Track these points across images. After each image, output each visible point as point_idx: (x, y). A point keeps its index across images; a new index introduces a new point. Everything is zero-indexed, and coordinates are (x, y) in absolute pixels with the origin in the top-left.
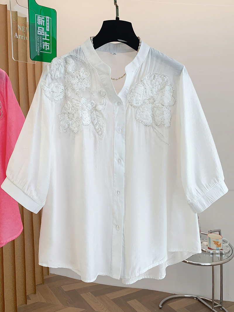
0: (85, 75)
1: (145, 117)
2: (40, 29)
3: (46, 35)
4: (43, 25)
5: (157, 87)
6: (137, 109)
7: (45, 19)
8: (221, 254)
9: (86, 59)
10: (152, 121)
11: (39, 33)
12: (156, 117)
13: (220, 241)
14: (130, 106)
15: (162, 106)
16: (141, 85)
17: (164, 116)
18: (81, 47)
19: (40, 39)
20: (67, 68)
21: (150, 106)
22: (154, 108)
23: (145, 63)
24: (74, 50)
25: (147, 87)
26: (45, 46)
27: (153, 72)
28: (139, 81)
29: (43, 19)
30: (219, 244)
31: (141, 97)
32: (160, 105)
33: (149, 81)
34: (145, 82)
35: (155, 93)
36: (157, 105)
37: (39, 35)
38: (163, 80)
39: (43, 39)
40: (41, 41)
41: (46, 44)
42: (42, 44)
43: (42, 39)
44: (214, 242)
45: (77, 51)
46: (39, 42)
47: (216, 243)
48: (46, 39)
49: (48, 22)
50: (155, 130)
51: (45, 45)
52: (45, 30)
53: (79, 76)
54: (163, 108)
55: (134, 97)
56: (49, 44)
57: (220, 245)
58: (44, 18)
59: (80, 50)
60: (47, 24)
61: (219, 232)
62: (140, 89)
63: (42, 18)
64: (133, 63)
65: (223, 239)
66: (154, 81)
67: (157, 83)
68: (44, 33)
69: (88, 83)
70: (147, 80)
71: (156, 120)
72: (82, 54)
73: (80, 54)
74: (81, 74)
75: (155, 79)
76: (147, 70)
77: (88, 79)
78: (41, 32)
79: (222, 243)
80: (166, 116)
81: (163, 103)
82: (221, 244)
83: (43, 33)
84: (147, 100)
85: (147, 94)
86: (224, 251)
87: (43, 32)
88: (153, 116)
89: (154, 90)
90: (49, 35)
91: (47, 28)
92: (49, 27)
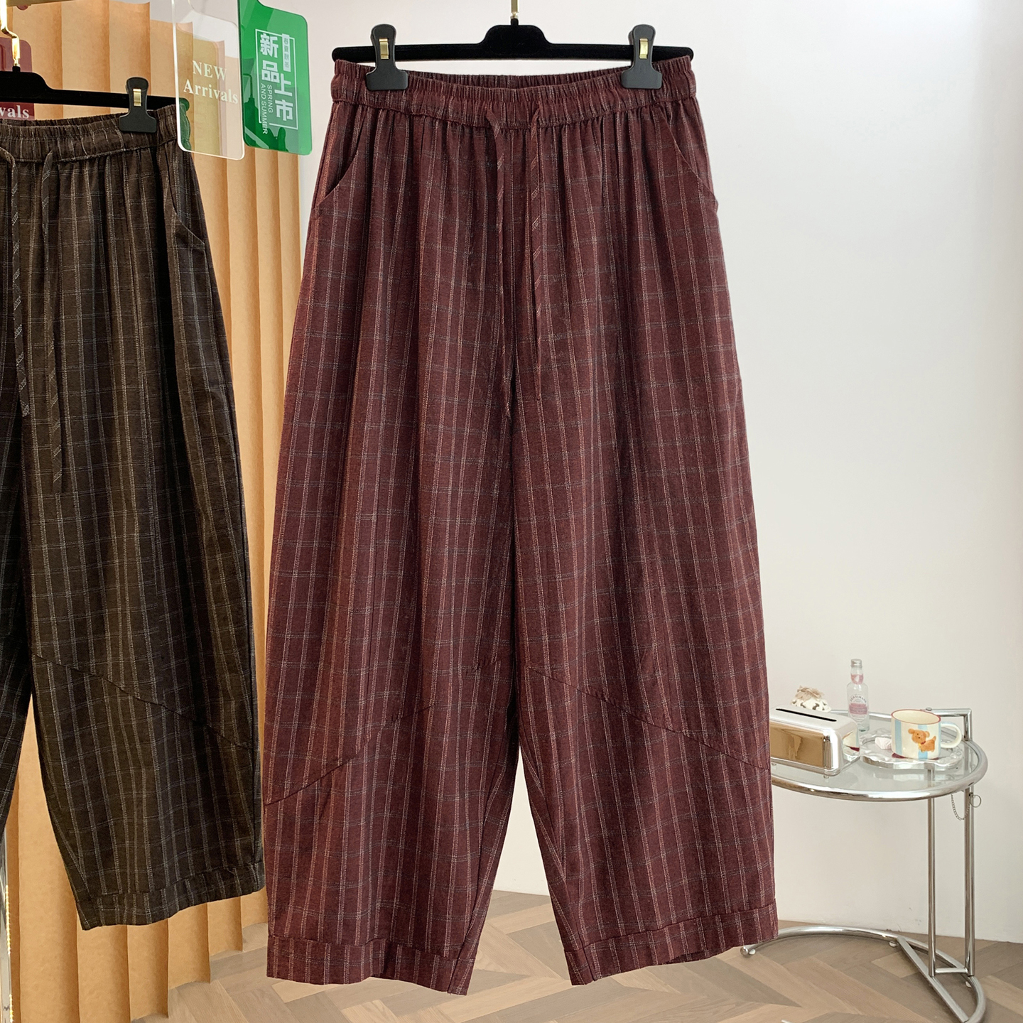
2: (267, 65)
4: (276, 56)
7: (279, 41)
11: (266, 76)
19: (267, 93)
26: (281, 111)
29: (274, 42)
30: (927, 739)
37: (266, 83)
39: (276, 91)
40: (270, 97)
41: (283, 106)
42: (275, 106)
43: (273, 91)
44: (912, 732)
46: (266, 100)
47: (919, 737)
48: (282, 92)
51: (281, 107)
52: (280, 70)
56: (292, 105)
57: (931, 746)
58: (276, 39)
60: (284, 52)
63: (272, 38)
65: (943, 725)
68: (278, 77)
78: (269, 73)
79: (937, 738)
82: (933, 742)
83: (275, 77)
87: (276, 74)
90: (289, 83)
91: (284, 63)
92: (289, 62)
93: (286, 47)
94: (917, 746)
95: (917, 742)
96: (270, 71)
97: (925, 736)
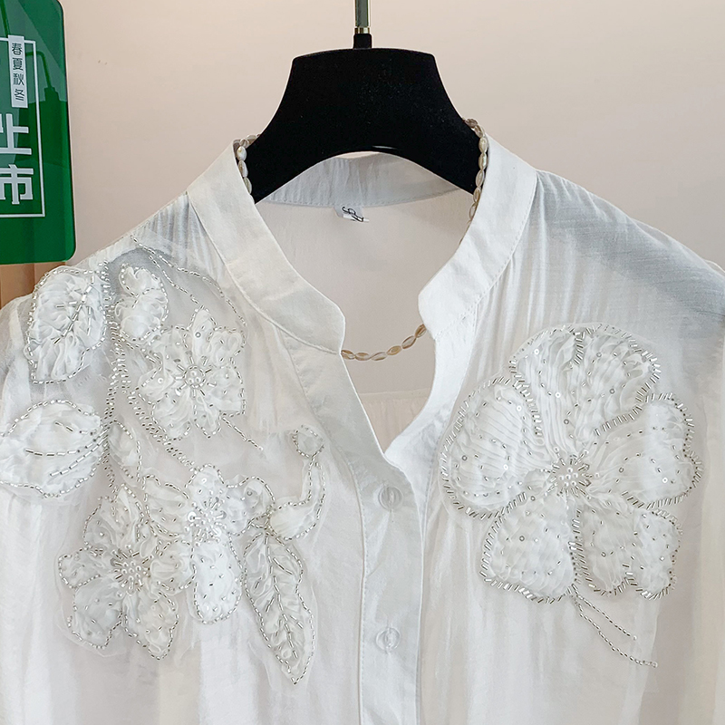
0: (214, 349)
3: (12, 130)
9: (219, 264)
14: (450, 510)
16: (511, 395)
18: (192, 202)
20: (121, 317)
33: (552, 371)
45: (172, 224)
53: (183, 358)
59: (186, 218)
69: (232, 386)
73: (186, 236)
74: (197, 344)
76: (533, 310)
77: (232, 370)
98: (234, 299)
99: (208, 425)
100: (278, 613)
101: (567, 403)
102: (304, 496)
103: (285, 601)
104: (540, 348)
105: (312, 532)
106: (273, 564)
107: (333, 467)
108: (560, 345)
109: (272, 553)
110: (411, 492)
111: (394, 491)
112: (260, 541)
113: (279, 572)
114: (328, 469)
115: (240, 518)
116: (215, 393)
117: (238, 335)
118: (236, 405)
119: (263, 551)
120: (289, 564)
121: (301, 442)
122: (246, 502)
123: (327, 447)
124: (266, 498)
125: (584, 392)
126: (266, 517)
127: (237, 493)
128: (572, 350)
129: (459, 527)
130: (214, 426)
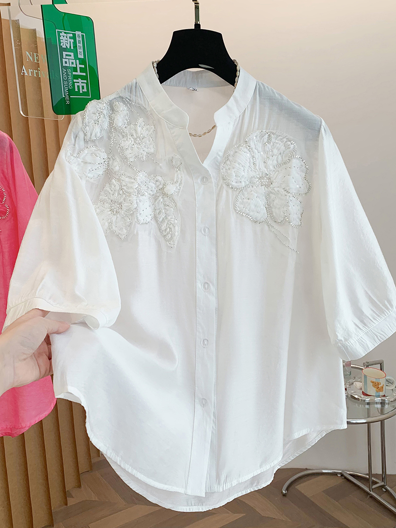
0: (145, 131)
1: (253, 207)
2: (66, 55)
3: (79, 66)
4: (72, 48)
5: (275, 157)
6: (238, 192)
7: (74, 37)
8: (383, 403)
9: (147, 103)
10: (266, 214)
11: (66, 62)
12: (273, 210)
13: (383, 382)
14: (224, 186)
15: (286, 194)
16: (245, 150)
17: (288, 209)
18: (138, 82)
19: (68, 75)
20: (114, 119)
21: (262, 190)
22: (271, 195)
23: (249, 109)
24: (125, 87)
25: (257, 155)
26: (78, 86)
27: (266, 129)
28: (242, 141)
29: (70, 38)
30: (380, 386)
31: (246, 171)
32: (283, 190)
33: (260, 145)
34: (252, 146)
35: (271, 167)
36: (276, 189)
37: (66, 68)
38: (287, 147)
39: (74, 73)
40: (70, 78)
41: (80, 83)
42: (73, 83)
43: (72, 74)
44: (373, 382)
45: (131, 89)
46: (67, 80)
47: (376, 385)
48: (79, 73)
49: (79, 41)
50: (273, 230)
51: (78, 84)
52: (76, 57)
54: (288, 197)
55: (233, 170)
56: (86, 81)
57: (381, 389)
58: (71, 35)
59: (136, 87)
60: (78, 45)
61: (381, 364)
62: (244, 156)
63: (69, 35)
64: (228, 107)
65: (387, 378)
66: (270, 147)
67: (275, 151)
69: (151, 144)
70: (256, 142)
71: (274, 214)
72: (140, 94)
73: (135, 93)
74: (139, 129)
75: (272, 143)
76: (254, 124)
77: (151, 138)
78: (69, 61)
79: (384, 385)
80: (294, 209)
81: (288, 188)
82: (383, 387)
83: (73, 63)
84: (258, 179)
85: (257, 167)
86: (387, 397)
87: (73, 61)
88: (269, 207)
89: (270, 162)
90: (83, 66)
91: (78, 52)
92: (82, 51)
93: (79, 40)
94: (375, 389)
95: (375, 387)
96: (69, 59)
97: (378, 384)
98: (151, 114)
99: (143, 157)
100: (166, 222)
101: (265, 156)
102: (175, 180)
103: (169, 218)
104: (256, 136)
105: (179, 192)
106: (165, 205)
107: (185, 171)
108: (263, 136)
109: (165, 202)
110: (211, 178)
111: (205, 178)
112: (160, 197)
113: (167, 207)
114: (183, 172)
115: (154, 189)
116: (145, 147)
117: (153, 126)
118: (152, 150)
119: (162, 200)
120: (171, 204)
121: (174, 162)
122: (155, 184)
123: (183, 163)
124: (163, 182)
125: (271, 153)
126: (163, 189)
127: (152, 180)
128: (267, 139)
129: (227, 191)
130: (145, 158)
